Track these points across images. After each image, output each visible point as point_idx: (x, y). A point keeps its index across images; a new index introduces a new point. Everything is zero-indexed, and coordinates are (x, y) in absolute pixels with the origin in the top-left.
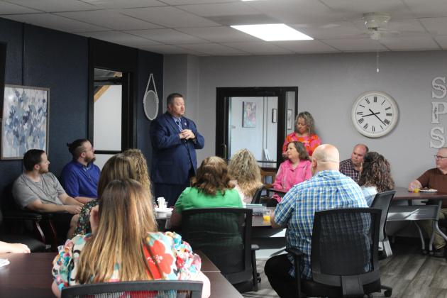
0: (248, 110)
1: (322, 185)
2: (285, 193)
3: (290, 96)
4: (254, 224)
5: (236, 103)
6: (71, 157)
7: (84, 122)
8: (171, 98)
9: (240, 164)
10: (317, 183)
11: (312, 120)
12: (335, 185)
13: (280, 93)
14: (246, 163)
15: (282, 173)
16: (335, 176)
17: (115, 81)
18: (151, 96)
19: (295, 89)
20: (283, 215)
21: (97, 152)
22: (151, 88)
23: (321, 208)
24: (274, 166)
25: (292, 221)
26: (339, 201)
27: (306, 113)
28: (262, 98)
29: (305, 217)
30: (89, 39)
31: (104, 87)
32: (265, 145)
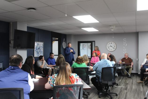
0: (84, 46)
1: (103, 62)
2: (95, 64)
3: (93, 43)
4: (89, 71)
5: (81, 44)
6: (49, 56)
7: (50, 49)
8: (68, 44)
9: (84, 58)
10: (102, 61)
11: (98, 48)
12: (106, 62)
13: (91, 42)
14: (86, 57)
15: (92, 59)
16: (106, 60)
17: (56, 40)
18: (64, 43)
19: (94, 41)
20: (95, 69)
21: (55, 55)
22: (64, 42)
23: (103, 67)
24: (90, 58)
25: (97, 70)
26: (107, 65)
27: (97, 46)
28: (87, 43)
29: (100, 69)
30: (52, 32)
31: (54, 41)
32: (87, 53)
